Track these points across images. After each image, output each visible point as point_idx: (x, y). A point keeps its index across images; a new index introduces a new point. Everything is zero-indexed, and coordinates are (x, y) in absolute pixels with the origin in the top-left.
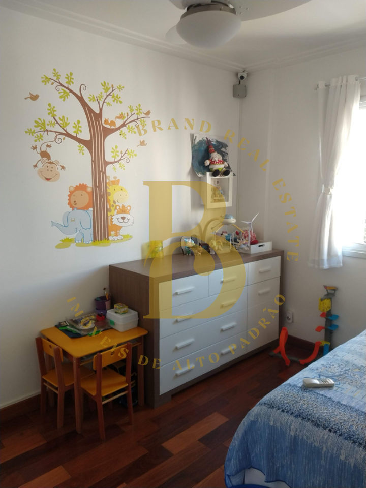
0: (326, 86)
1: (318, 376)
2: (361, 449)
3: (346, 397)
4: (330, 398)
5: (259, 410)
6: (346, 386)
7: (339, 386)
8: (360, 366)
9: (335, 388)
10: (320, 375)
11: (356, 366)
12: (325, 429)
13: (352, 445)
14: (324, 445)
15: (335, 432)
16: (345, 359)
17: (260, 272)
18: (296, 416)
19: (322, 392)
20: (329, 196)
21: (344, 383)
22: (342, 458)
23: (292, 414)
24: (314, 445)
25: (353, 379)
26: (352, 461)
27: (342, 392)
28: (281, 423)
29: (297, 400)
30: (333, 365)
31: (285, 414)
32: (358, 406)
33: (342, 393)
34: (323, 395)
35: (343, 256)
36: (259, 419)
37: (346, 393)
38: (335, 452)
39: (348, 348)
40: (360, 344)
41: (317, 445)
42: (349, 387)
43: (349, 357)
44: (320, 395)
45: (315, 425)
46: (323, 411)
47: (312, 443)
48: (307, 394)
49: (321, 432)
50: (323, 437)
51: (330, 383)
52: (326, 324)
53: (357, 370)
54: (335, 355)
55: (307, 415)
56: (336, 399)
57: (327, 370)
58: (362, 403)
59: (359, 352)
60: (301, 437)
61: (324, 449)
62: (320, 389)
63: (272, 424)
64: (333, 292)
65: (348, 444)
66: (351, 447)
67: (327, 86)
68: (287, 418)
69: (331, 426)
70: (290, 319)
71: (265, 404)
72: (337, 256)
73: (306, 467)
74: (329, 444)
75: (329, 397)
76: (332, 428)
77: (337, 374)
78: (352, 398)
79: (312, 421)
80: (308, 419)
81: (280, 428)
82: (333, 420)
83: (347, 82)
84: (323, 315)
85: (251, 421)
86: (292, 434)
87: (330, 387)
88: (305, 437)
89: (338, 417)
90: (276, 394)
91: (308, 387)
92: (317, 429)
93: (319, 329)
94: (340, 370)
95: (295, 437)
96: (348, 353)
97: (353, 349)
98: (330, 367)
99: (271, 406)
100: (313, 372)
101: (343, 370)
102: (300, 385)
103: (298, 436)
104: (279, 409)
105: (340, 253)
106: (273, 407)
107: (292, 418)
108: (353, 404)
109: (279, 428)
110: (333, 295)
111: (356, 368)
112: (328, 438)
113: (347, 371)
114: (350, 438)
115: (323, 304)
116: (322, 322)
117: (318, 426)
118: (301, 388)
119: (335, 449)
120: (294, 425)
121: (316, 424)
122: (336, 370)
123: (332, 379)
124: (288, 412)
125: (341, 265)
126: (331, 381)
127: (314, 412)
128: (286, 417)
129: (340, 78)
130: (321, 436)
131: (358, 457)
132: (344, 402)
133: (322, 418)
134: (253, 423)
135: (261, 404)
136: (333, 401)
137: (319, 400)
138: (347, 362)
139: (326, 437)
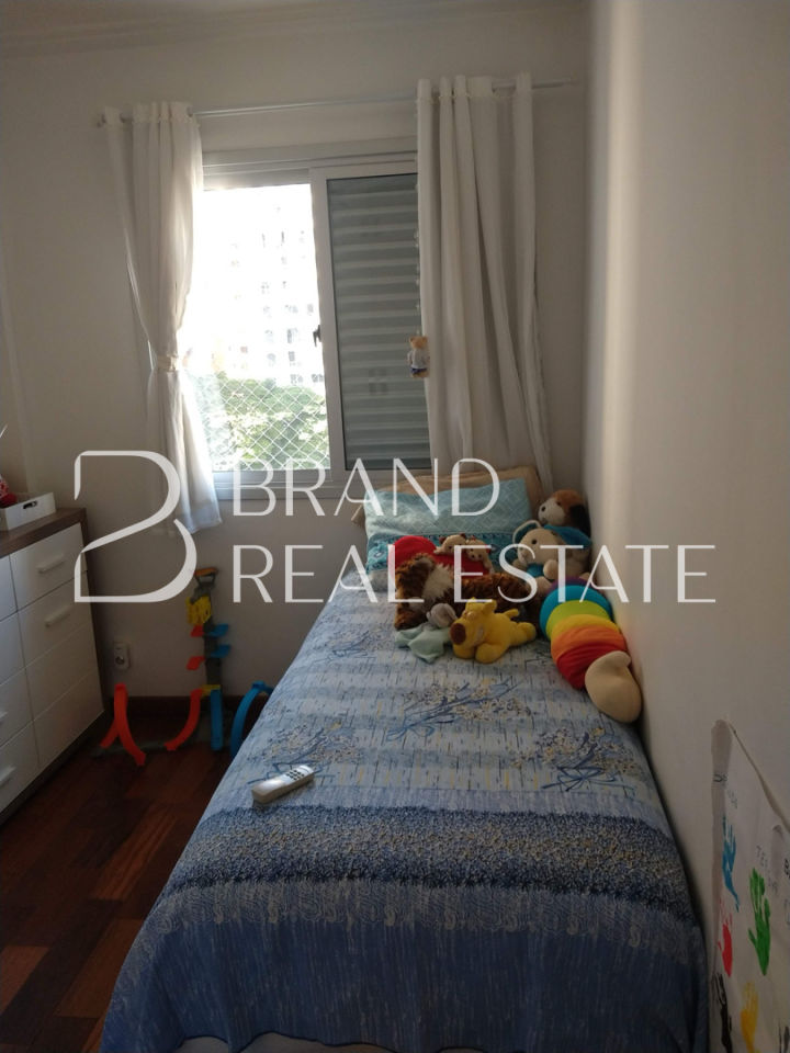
0: (123, 120)
1: (274, 769)
2: (420, 887)
3: (346, 791)
4: (320, 806)
5: (180, 903)
6: (335, 768)
7: (324, 772)
8: (336, 715)
9: (318, 782)
10: (275, 765)
11: (331, 718)
12: (340, 878)
14: (348, 914)
15: (362, 875)
16: (306, 711)
17: (41, 572)
18: (272, 879)
19: (299, 802)
20: (170, 375)
21: (329, 763)
22: (390, 922)
23: (260, 877)
24: (328, 923)
25: (338, 748)
26: (409, 919)
27: (334, 783)
28: (243, 909)
29: (257, 841)
30: (290, 734)
31: (246, 884)
32: (375, 800)
33: (335, 787)
34: (303, 807)
35: (219, 500)
36: (186, 924)
37: (345, 784)
38: (373, 918)
39: (298, 686)
40: (314, 671)
41: (332, 920)
42: (340, 767)
43: (310, 706)
44: (297, 808)
45: (317, 880)
46: (320, 843)
47: (322, 921)
48: (272, 820)
49: (334, 889)
50: (342, 898)
51: (306, 774)
52: (206, 650)
53: (337, 726)
54: (283, 711)
55: (292, 864)
56: (330, 804)
57: (284, 749)
58: (379, 791)
59: (323, 688)
60: (294, 920)
61: (350, 920)
62: (292, 795)
63: (219, 920)
64: (210, 579)
65: (395, 887)
66: (402, 891)
67: (127, 121)
68: (253, 890)
69: (349, 866)
70: (123, 661)
71: (190, 881)
72: (209, 502)
73: (319, 977)
74: (358, 906)
75: (317, 804)
76: (353, 870)
77: (306, 749)
78: (357, 787)
79: (309, 874)
80: (300, 873)
81: (242, 919)
82: (346, 852)
83: (170, 115)
84: (196, 632)
85: (166, 937)
86: (274, 920)
87: (305, 784)
88: (303, 915)
89: (354, 840)
90: (200, 849)
91: (267, 804)
92: (323, 886)
93: (193, 665)
94: (307, 739)
95: (281, 924)
96: (305, 697)
97: (307, 685)
98: (287, 740)
99: (205, 879)
100: (258, 763)
101: (314, 735)
102: (248, 804)
103: (289, 917)
104: (227, 880)
105: (213, 497)
106: (212, 882)
107: (263, 887)
108: (365, 802)
109: (240, 921)
110: (212, 584)
111: (333, 724)
112: (353, 894)
113: (321, 737)
114: (394, 874)
115: (197, 609)
116: (196, 647)
117: (324, 878)
118: (253, 810)
119: (373, 910)
120: (272, 896)
121: (319, 876)
122: (301, 741)
123: (303, 763)
124: (249, 877)
125: (220, 520)
126: (304, 770)
127: (305, 851)
128: (249, 891)
129: (154, 105)
130: (337, 897)
131: (419, 907)
132: (348, 805)
133: (326, 859)
134: (172, 944)
135: (181, 886)
136: (329, 811)
137: (302, 821)
138: (311, 716)
139: (347, 894)
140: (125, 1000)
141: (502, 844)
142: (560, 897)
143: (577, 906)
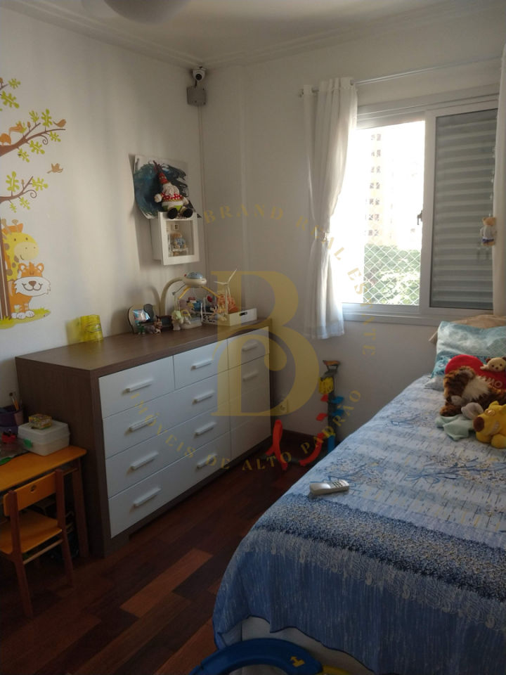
0: (313, 91)
1: (328, 479)
2: (391, 567)
3: (366, 502)
4: (346, 506)
5: (256, 537)
6: (364, 487)
7: (356, 488)
8: (377, 458)
9: (351, 492)
10: (330, 477)
11: (373, 459)
12: (344, 548)
13: (380, 564)
14: (344, 570)
15: (357, 550)
16: (359, 451)
17: (243, 350)
18: (306, 537)
19: (335, 500)
20: (323, 245)
21: (362, 484)
22: (368, 582)
23: (299, 534)
24: (332, 572)
25: (371, 477)
26: (381, 584)
27: (360, 495)
28: (286, 550)
29: (304, 514)
30: (345, 462)
31: (291, 536)
32: (381, 511)
33: (360, 497)
34: (336, 503)
35: (345, 320)
36: (257, 549)
37: (365, 497)
38: (359, 577)
39: (360, 437)
40: (375, 430)
41: (335, 571)
42: (367, 488)
43: (363, 449)
44: (333, 503)
45: (330, 545)
46: (339, 525)
47: (329, 570)
48: (316, 505)
49: (339, 553)
50: (342, 560)
51: (344, 485)
52: (329, 411)
53: (375, 464)
54: (346, 449)
55: (319, 532)
56: (353, 506)
57: (338, 469)
58: (386, 507)
59: (375, 442)
60: (313, 564)
61: (345, 575)
62: (332, 495)
63: (274, 552)
64: (335, 367)
65: (374, 563)
66: (379, 566)
67: (315, 91)
68: (294, 540)
69: (351, 543)
70: (283, 409)
71: (263, 526)
72: (337, 321)
73: (323, 603)
74: (351, 566)
75: (345, 504)
76: (353, 545)
77: (351, 472)
78: (374, 501)
79: (326, 541)
80: (322, 538)
81: (286, 556)
82: (352, 534)
83: (340, 85)
84: (324, 399)
85: (246, 554)
86: (302, 561)
87: (344, 491)
88: (319, 563)
89: (359, 529)
90: (276, 511)
91: (317, 495)
92: (333, 549)
93: (320, 417)
94: (354, 467)
95: (306, 564)
96: (362, 444)
97: (366, 437)
98: (342, 465)
99: (271, 527)
100: (320, 473)
101: (358, 466)
102: (306, 493)
103: (311, 562)
104: (282, 531)
105: (341, 318)
106: (274, 529)
107: (299, 540)
108: (375, 510)
109: (284, 556)
110: (335, 371)
111: (373, 463)
112: (349, 559)
113: (363, 468)
114: (376, 555)
115: (324, 383)
116: (323, 407)
117: (335, 545)
118: (308, 497)
119: (359, 572)
120: (303, 549)
121: (332, 543)
122: (349, 468)
123: (346, 480)
124: (294, 533)
125: (343, 332)
126: (345, 483)
127: (328, 527)
128: (292, 540)
129: (331, 81)
130: (340, 558)
131: (388, 578)
132: (364, 509)
133: (339, 534)
134: (249, 555)
135: (258, 528)
136: (351, 510)
137: (332, 511)
138: (361, 455)
139: (346, 558)
140: (227, 585)
141: (454, 556)
142: (484, 600)
143: (496, 610)
